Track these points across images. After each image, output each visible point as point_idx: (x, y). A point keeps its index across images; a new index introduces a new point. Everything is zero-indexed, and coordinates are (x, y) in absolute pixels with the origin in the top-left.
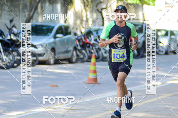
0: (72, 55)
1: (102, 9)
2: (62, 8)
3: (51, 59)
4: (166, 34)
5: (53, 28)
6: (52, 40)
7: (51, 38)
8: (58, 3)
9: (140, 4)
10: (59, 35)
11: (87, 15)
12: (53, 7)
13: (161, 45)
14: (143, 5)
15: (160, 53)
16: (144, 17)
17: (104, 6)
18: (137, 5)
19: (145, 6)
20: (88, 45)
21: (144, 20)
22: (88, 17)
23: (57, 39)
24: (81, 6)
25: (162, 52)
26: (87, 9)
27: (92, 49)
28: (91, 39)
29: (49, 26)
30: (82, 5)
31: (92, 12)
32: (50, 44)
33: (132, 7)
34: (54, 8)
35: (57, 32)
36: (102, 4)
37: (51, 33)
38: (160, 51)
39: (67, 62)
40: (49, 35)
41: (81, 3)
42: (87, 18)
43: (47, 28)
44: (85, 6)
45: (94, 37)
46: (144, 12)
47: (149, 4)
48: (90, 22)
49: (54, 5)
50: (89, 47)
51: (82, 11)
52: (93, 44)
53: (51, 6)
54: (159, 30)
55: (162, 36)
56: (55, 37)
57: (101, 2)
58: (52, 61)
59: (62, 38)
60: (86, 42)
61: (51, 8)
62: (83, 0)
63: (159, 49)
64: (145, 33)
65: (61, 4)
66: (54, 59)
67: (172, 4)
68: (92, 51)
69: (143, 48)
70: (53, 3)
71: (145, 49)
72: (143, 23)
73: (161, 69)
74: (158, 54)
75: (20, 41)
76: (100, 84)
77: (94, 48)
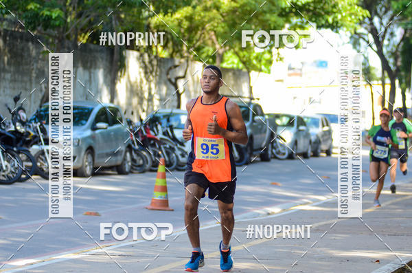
0: (125, 159)
1: (177, 78)
2: (105, 77)
3: (86, 166)
4: (290, 124)
5: (90, 111)
6: (89, 133)
7: (88, 128)
8: (99, 68)
9: (245, 70)
10: (100, 125)
11: (150, 89)
12: (90, 73)
13: (280, 141)
14: (249, 72)
15: (279, 156)
16: (251, 92)
17: (181, 74)
18: (240, 70)
19: (253, 74)
20: (152, 142)
21: (252, 99)
22: (153, 93)
23: (97, 132)
24: (140, 73)
25: (284, 154)
26: (151, 77)
27: (160, 149)
28: (158, 130)
29: (85, 109)
30: (142, 71)
31: (158, 84)
32: (84, 139)
33: (230, 74)
34: (92, 75)
35: (97, 120)
36: (177, 69)
37: (87, 120)
38: (279, 153)
39: (116, 173)
40: (83, 125)
41: (141, 67)
42: (150, 94)
43: (80, 111)
44: (146, 73)
45: (163, 128)
46: (251, 85)
47: (260, 70)
48: (156, 102)
49: (92, 70)
50: (153, 145)
51: (141, 82)
52: (161, 139)
53: (87, 74)
54: (278, 116)
55: (283, 126)
56: (94, 128)
57: (176, 66)
58: (88, 171)
59: (106, 128)
60: (148, 136)
61: (87, 77)
62: (144, 62)
63: (277, 150)
64: (253, 121)
65: (105, 70)
66: (92, 167)
67: (301, 70)
68: (160, 153)
69: (249, 148)
70: (91, 67)
71: (252, 150)
72: (250, 104)
73: (280, 184)
74: (275, 157)
75: (32, 134)
76: (173, 210)
77: (162, 146)
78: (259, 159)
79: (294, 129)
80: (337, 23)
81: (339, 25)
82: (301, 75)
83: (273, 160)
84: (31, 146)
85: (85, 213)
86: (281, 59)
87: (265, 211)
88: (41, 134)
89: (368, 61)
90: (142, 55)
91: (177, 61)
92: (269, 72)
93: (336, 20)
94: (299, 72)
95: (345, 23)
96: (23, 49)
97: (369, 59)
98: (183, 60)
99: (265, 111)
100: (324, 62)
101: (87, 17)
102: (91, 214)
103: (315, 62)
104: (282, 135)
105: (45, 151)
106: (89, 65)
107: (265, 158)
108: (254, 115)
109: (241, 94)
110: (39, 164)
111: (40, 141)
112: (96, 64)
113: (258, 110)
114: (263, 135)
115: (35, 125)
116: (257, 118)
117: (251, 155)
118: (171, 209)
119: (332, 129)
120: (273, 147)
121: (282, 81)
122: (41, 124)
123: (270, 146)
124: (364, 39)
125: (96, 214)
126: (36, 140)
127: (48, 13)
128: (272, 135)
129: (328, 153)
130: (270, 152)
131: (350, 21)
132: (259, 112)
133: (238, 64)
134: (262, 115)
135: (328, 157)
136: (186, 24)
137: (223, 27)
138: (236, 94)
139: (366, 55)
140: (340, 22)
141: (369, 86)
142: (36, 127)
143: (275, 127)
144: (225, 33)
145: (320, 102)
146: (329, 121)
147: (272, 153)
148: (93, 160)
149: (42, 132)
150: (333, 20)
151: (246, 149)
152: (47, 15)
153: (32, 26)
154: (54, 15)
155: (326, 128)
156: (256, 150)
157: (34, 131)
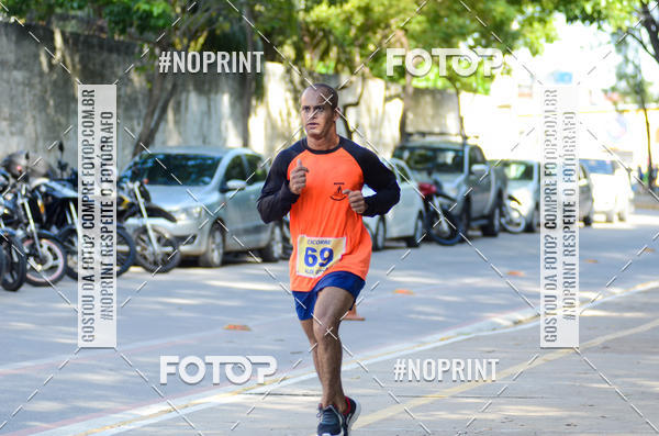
0: (272, 239)
1: (347, 106)
2: (233, 105)
3: (213, 250)
4: (528, 173)
5: (216, 163)
6: (215, 197)
7: (213, 190)
8: (223, 93)
9: (452, 91)
10: (232, 184)
12: (209, 100)
13: (512, 204)
14: (458, 93)
15: (510, 228)
16: (461, 126)
17: (352, 99)
18: (442, 92)
19: (463, 94)
21: (465, 138)
23: (230, 195)
24: (286, 101)
25: (518, 225)
29: (204, 159)
30: (289, 96)
32: (210, 207)
33: (428, 98)
34: (212, 104)
35: (228, 176)
36: (346, 92)
37: (212, 176)
38: (511, 222)
39: (258, 260)
40: (206, 184)
41: (289, 90)
43: (198, 162)
46: (462, 114)
47: (475, 91)
49: (212, 96)
51: (289, 114)
53: (204, 100)
54: (506, 164)
55: (515, 179)
56: (223, 190)
58: (216, 257)
59: (242, 189)
61: (204, 107)
62: (292, 82)
63: (508, 218)
64: (471, 173)
65: (231, 95)
66: (221, 251)
67: (530, 87)
69: (464, 217)
70: (210, 91)
71: (470, 219)
72: (464, 145)
73: (522, 273)
74: (504, 230)
75: (128, 200)
76: (363, 320)
78: (478, 233)
79: (532, 185)
80: (599, 12)
81: (602, 16)
82: (530, 95)
83: (502, 235)
84: (126, 219)
85: (226, 327)
86: (509, 72)
87: (509, 320)
88: (141, 201)
89: (640, 71)
90: (289, 71)
91: (345, 78)
92: (487, 91)
93: (597, 8)
94: (526, 91)
95: (610, 13)
96: (103, 65)
97: (642, 69)
98: (354, 78)
99: (488, 158)
100: (566, 74)
101: (207, 10)
102: (235, 327)
103: (553, 74)
104: (515, 194)
105: (149, 227)
106: (207, 87)
107: (489, 231)
108: (471, 164)
109: (444, 130)
110: (138, 249)
111: (140, 211)
112: (217, 86)
113: (477, 156)
114: (485, 196)
115: (130, 185)
116: (476, 167)
117: (468, 227)
118: (361, 317)
119: (593, 182)
120: (502, 215)
121: (508, 106)
122: (142, 185)
123: (497, 212)
124: (634, 36)
125: (244, 328)
126: (134, 209)
127: (146, 7)
128: (500, 195)
129: (587, 221)
130: (496, 223)
131: (621, 10)
132: (479, 158)
133: (435, 81)
134: (484, 161)
135: (587, 230)
136: (359, 19)
137: (419, 23)
138: (437, 130)
139: (637, 62)
140: (604, 12)
141: (642, 112)
142: (133, 190)
143: (504, 180)
144: (424, 32)
146: (587, 170)
147: (501, 225)
148: (224, 240)
149: (142, 196)
150: (593, 8)
151: (460, 217)
152: (145, 11)
153: (121, 27)
154: (156, 11)
155: (584, 182)
156: (476, 219)
157: (129, 195)
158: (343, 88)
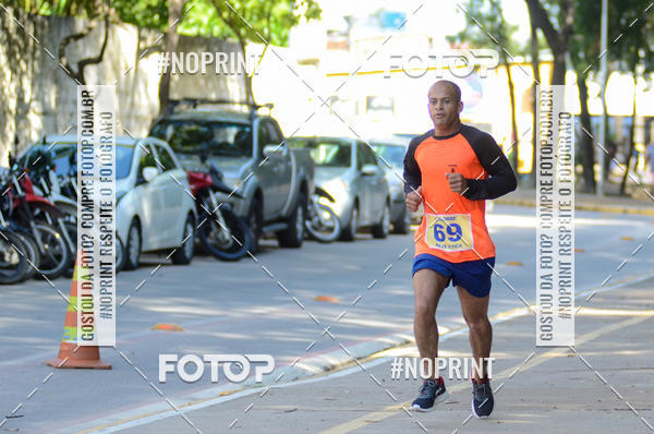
1: (83, 64)
4: (342, 157)
9: (235, 40)
11: (20, 92)
13: (323, 201)
14: (243, 45)
15: (318, 235)
16: (249, 92)
17: (91, 53)
19: (252, 48)
20: (37, 211)
21: (255, 107)
22: (27, 99)
25: (331, 229)
26: (23, 66)
27: (56, 226)
28: (49, 185)
36: (80, 42)
38: (319, 226)
42: (20, 100)
44: (10, 55)
45: (60, 177)
48: (35, 120)
50: (41, 218)
52: (57, 203)
54: (312, 144)
55: (325, 165)
60: (28, 198)
63: (316, 219)
64: (262, 156)
67: (346, 34)
68: (57, 236)
69: (253, 219)
71: (261, 223)
72: (251, 117)
73: (336, 299)
74: (312, 238)
76: (110, 368)
77: (60, 221)
78: (275, 243)
79: (350, 173)
82: (346, 46)
83: (306, 245)
86: (316, 14)
87: (317, 365)
89: (500, 11)
91: (81, 22)
92: (284, 41)
94: (341, 39)
98: (94, 23)
99: (287, 134)
100: (397, 15)
103: (377, 15)
104: (326, 186)
107: (288, 240)
108: (262, 145)
109: (224, 96)
113: (270, 131)
114: (283, 188)
116: (269, 149)
117: (259, 234)
118: (107, 364)
120: (307, 216)
121: (314, 62)
123: (300, 211)
128: (303, 187)
130: (299, 227)
132: (274, 136)
133: (210, 26)
134: (280, 140)
138: (213, 96)
141: (503, 69)
143: (310, 167)
145: (392, 108)
147: (305, 229)
151: (247, 220)
156: (270, 223)
158: (80, 36)
